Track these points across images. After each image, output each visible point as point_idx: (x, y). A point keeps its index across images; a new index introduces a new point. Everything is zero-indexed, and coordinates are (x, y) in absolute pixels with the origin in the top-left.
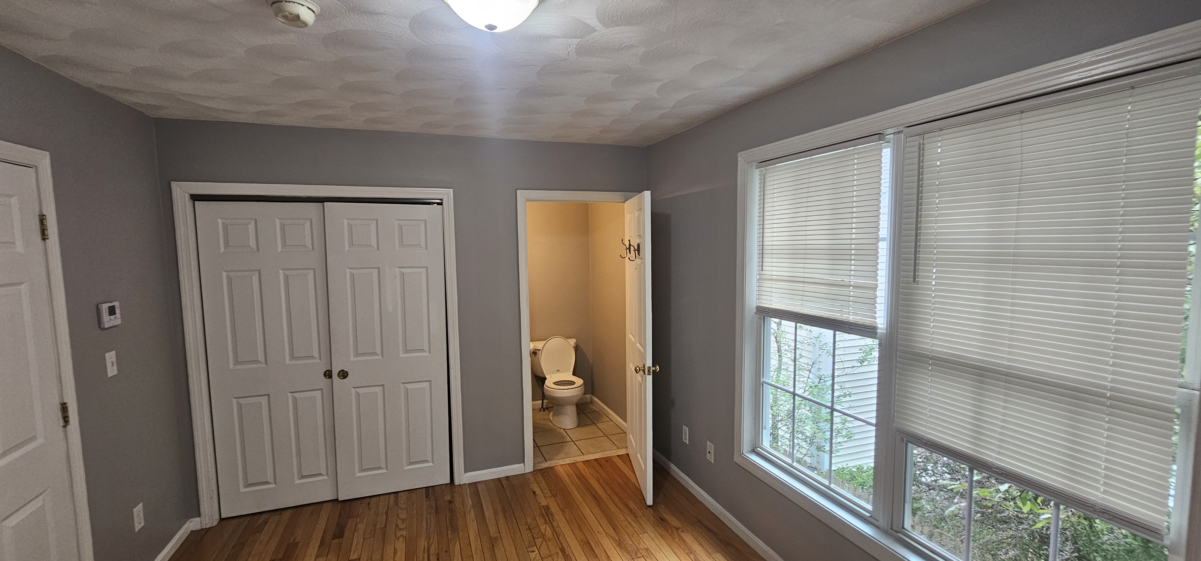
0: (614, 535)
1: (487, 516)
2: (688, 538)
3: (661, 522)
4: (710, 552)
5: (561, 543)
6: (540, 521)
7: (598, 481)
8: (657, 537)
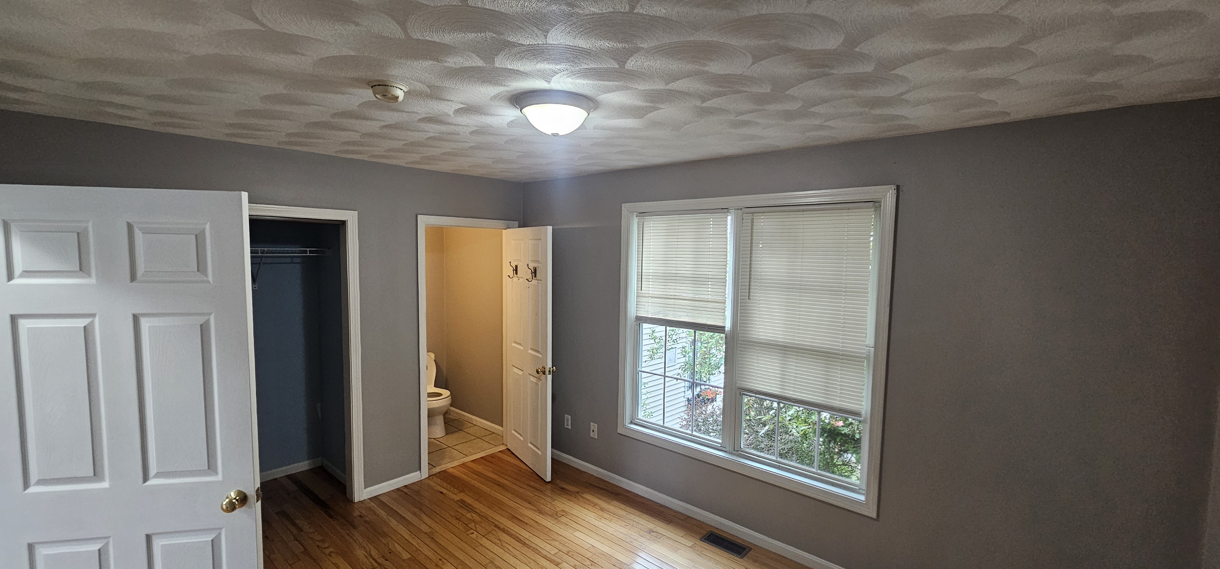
0: (532, 507)
1: (409, 519)
2: (588, 496)
3: (563, 491)
4: (609, 501)
5: (493, 523)
6: (464, 512)
7: (494, 473)
8: (566, 501)
